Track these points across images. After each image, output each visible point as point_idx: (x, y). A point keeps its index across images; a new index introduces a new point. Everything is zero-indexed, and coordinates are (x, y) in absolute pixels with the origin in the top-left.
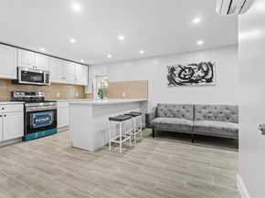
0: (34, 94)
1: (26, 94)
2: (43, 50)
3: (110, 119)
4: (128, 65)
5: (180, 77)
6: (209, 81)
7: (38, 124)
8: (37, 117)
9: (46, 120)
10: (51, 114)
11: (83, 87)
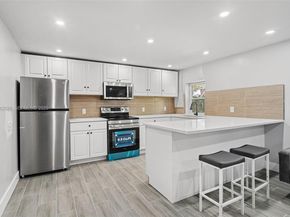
0: (119, 109)
1: (112, 109)
2: (124, 60)
3: (202, 158)
4: (240, 61)
7: (120, 143)
8: (120, 136)
9: (128, 140)
10: (133, 133)
11: (173, 99)
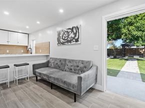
5: (62, 38)
6: (77, 41)
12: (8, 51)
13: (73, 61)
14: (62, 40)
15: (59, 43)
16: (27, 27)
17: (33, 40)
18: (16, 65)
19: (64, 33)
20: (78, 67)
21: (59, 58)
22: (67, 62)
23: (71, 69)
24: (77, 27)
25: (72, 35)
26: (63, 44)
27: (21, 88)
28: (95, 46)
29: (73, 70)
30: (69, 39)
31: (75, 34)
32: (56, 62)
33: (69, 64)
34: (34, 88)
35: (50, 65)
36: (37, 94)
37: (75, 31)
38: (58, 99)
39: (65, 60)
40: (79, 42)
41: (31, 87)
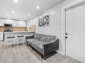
12: (17, 30)
13: (45, 35)
14: (41, 24)
15: (39, 25)
16: (25, 18)
17: (29, 24)
18: (18, 37)
19: (42, 20)
20: (47, 39)
21: (39, 33)
22: (42, 36)
23: (44, 40)
24: (48, 16)
25: (45, 21)
26: (41, 26)
27: (19, 48)
28: (58, 27)
29: (45, 41)
30: (44, 23)
31: (47, 20)
32: (37, 36)
33: (43, 37)
34: (25, 48)
35: (34, 37)
36: (25, 52)
37: (47, 18)
38: (34, 55)
39: (41, 35)
40: (49, 25)
41: (23, 48)
